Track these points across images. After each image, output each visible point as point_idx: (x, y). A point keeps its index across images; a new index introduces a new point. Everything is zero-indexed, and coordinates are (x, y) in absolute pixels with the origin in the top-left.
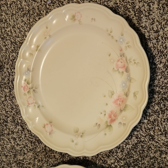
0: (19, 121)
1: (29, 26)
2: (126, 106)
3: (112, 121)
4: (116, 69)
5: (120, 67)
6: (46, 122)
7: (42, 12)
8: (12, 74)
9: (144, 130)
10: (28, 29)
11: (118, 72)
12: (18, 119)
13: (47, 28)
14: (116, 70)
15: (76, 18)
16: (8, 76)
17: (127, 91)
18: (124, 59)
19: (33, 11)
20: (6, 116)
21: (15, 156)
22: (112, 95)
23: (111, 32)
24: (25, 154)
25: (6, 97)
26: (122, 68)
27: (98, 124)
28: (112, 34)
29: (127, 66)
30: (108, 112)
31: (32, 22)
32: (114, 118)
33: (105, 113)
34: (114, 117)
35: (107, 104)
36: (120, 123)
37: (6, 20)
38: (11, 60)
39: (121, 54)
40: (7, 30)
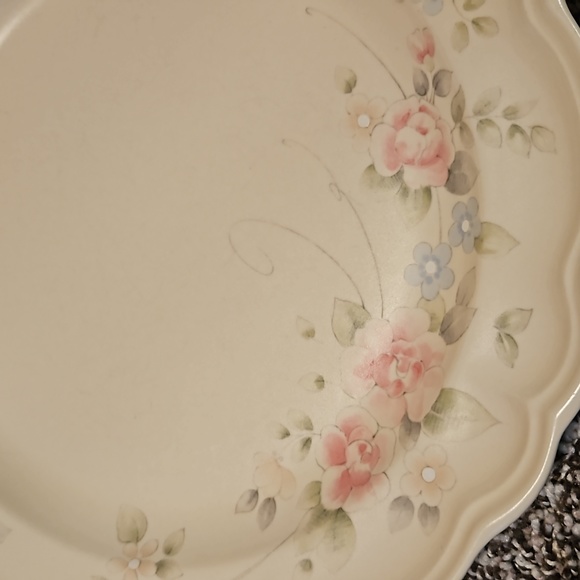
2: (443, 400)
3: (353, 484)
4: (385, 171)
5: (410, 162)
9: (536, 543)
11: (395, 190)
14: (383, 179)
17: (450, 303)
22: (357, 325)
26: (424, 163)
27: (262, 498)
29: (458, 154)
30: (326, 425)
32: (364, 467)
33: (306, 434)
34: (363, 460)
35: (320, 381)
36: (403, 502)
39: (421, 81)
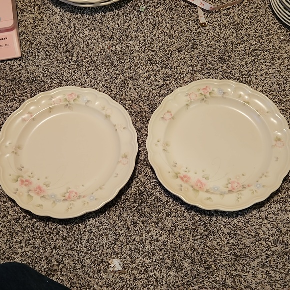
0: (168, 83)
1: (268, 91)
2: (197, 191)
3: (182, 179)
4: (230, 181)
5: (232, 185)
6: (173, 113)
7: (283, 105)
8: (217, 73)
9: (175, 208)
10: (265, 90)
11: (228, 183)
12: (171, 81)
13: (268, 113)
15: (279, 142)
16: (215, 69)
17: (211, 192)
18: (241, 189)
19: (284, 95)
20: (172, 67)
21: (132, 79)
22: (206, 179)
23: (266, 176)
24: (135, 90)
25: (192, 66)
26: (232, 187)
27: (176, 165)
28: (264, 177)
29: (234, 192)
30: (189, 175)
31: (272, 94)
32: (185, 181)
33: (188, 172)
35: (196, 173)
36: (182, 186)
37: (274, 64)
38: (231, 71)
39: (245, 186)
40: (263, 66)
